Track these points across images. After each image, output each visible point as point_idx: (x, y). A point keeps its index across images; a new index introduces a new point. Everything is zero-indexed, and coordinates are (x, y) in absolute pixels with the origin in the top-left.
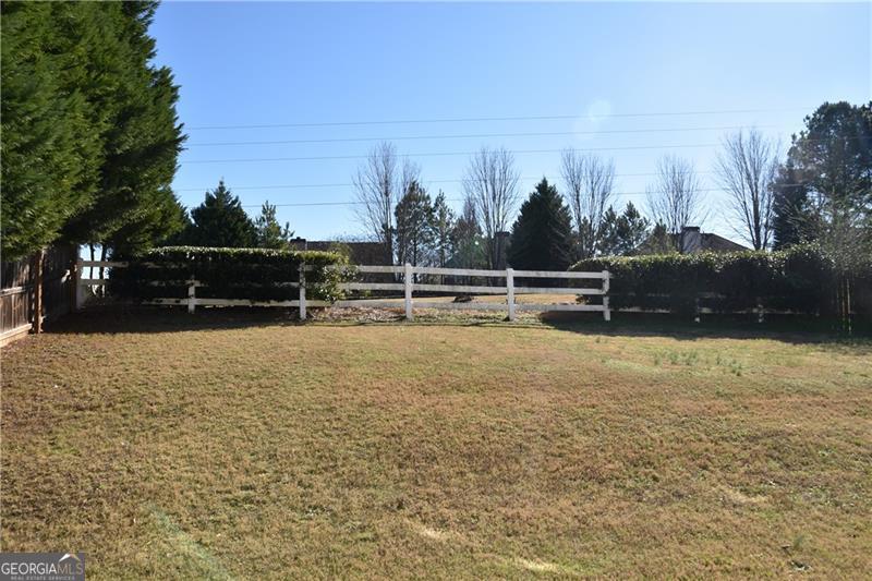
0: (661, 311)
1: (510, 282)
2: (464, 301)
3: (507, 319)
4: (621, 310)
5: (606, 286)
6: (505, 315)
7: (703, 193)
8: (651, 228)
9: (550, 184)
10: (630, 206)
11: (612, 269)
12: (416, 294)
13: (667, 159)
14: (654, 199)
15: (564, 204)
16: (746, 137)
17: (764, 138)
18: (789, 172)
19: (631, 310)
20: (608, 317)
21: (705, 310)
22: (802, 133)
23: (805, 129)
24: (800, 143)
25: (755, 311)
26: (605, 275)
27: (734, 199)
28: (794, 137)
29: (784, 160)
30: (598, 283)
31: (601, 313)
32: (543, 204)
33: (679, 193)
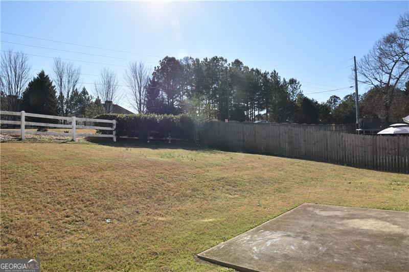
0: (136, 138)
1: (74, 123)
2: (44, 131)
3: (72, 140)
4: (121, 137)
5: (115, 127)
6: (70, 138)
7: (120, 87)
8: (94, 100)
9: (46, 74)
10: (84, 89)
11: (117, 119)
12: (27, 127)
13: (105, 70)
14: (98, 87)
15: (53, 85)
16: (138, 65)
17: (145, 67)
18: (153, 82)
19: (124, 137)
20: (115, 140)
21: (151, 138)
22: (158, 67)
23: (159, 65)
24: (158, 71)
25: (168, 138)
26: (114, 122)
27: (131, 91)
28: (155, 68)
29: (151, 77)
30: (111, 125)
31: (112, 138)
32: (41, 84)
33: (109, 86)
